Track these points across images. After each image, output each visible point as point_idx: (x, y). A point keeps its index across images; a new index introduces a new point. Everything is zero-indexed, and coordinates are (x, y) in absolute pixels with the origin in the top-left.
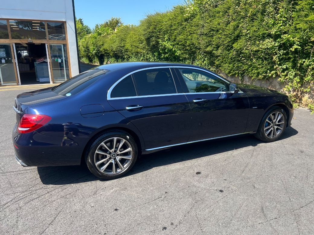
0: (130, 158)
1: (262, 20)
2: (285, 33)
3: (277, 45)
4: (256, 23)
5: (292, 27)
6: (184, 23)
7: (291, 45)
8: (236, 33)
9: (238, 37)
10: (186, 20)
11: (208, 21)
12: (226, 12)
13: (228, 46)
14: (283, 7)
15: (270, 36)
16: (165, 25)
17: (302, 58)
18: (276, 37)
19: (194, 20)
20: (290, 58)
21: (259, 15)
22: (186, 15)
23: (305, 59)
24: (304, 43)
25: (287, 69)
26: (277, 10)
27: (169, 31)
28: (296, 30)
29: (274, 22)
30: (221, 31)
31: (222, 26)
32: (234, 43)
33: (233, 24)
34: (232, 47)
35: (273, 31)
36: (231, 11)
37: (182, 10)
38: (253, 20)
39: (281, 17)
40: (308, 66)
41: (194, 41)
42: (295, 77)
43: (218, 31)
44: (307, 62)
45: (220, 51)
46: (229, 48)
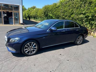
1: (80, 9)
2: (87, 13)
3: (84, 16)
4: (78, 10)
5: (89, 11)
6: (56, 9)
7: (89, 17)
8: (72, 12)
9: (73, 14)
10: (57, 7)
11: (63, 8)
12: (69, 6)
13: (69, 16)
14: (87, 5)
15: (82, 14)
16: (50, 8)
18: (84, 14)
19: (59, 8)
20: (88, 21)
21: (79, 7)
22: (57, 6)
23: (93, 21)
24: (93, 16)
25: (87, 24)
26: (85, 6)
27: (51, 10)
28: (90, 12)
29: (84, 10)
30: (67, 11)
31: (68, 10)
32: (71, 15)
33: (71, 9)
34: (71, 17)
35: (83, 12)
36: (71, 6)
37: (56, 4)
38: (77, 9)
39: (86, 8)
40: (93, 23)
41: (59, 14)
42: (89, 26)
43: (66, 11)
44: (93, 22)
45: (67, 17)
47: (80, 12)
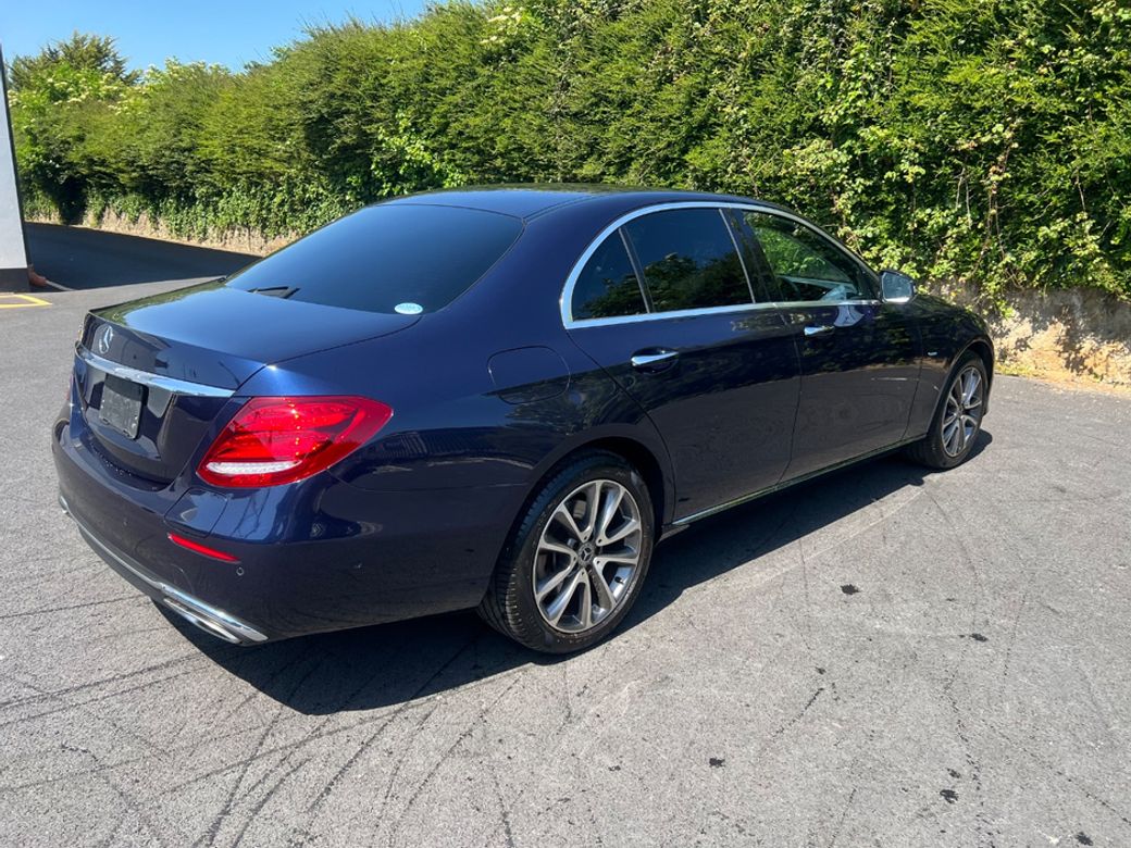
0: (632, 559)
1: (790, 77)
2: (869, 122)
3: (844, 158)
4: (767, 84)
5: (893, 104)
6: (485, 71)
7: (890, 161)
8: (699, 114)
9: (701, 132)
10: (490, 59)
11: (585, 67)
12: (657, 39)
13: (666, 160)
14: (861, 37)
15: (818, 129)
16: (401, 71)
17: (922, 204)
18: (840, 134)
19: (528, 60)
20: (883, 205)
21: (779, 58)
22: (489, 41)
23: (931, 205)
24: (932, 157)
25: (874, 240)
26: (842, 47)
28: (905, 113)
29: (836, 87)
30: (637, 106)
31: (644, 86)
32: (685, 151)
33: (685, 81)
34: (682, 165)
35: (830, 116)
36: (673, 39)
37: (472, 24)
38: (756, 74)
39: (856, 68)
40: (944, 229)
41: (527, 139)
42: (901, 263)
43: (624, 104)
44: (938, 217)
45: (632, 176)
46: (669, 166)
47: (787, 116)
